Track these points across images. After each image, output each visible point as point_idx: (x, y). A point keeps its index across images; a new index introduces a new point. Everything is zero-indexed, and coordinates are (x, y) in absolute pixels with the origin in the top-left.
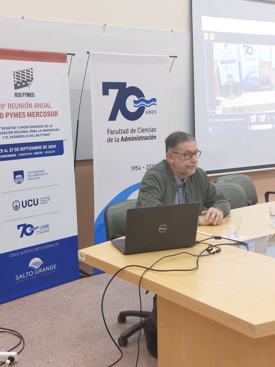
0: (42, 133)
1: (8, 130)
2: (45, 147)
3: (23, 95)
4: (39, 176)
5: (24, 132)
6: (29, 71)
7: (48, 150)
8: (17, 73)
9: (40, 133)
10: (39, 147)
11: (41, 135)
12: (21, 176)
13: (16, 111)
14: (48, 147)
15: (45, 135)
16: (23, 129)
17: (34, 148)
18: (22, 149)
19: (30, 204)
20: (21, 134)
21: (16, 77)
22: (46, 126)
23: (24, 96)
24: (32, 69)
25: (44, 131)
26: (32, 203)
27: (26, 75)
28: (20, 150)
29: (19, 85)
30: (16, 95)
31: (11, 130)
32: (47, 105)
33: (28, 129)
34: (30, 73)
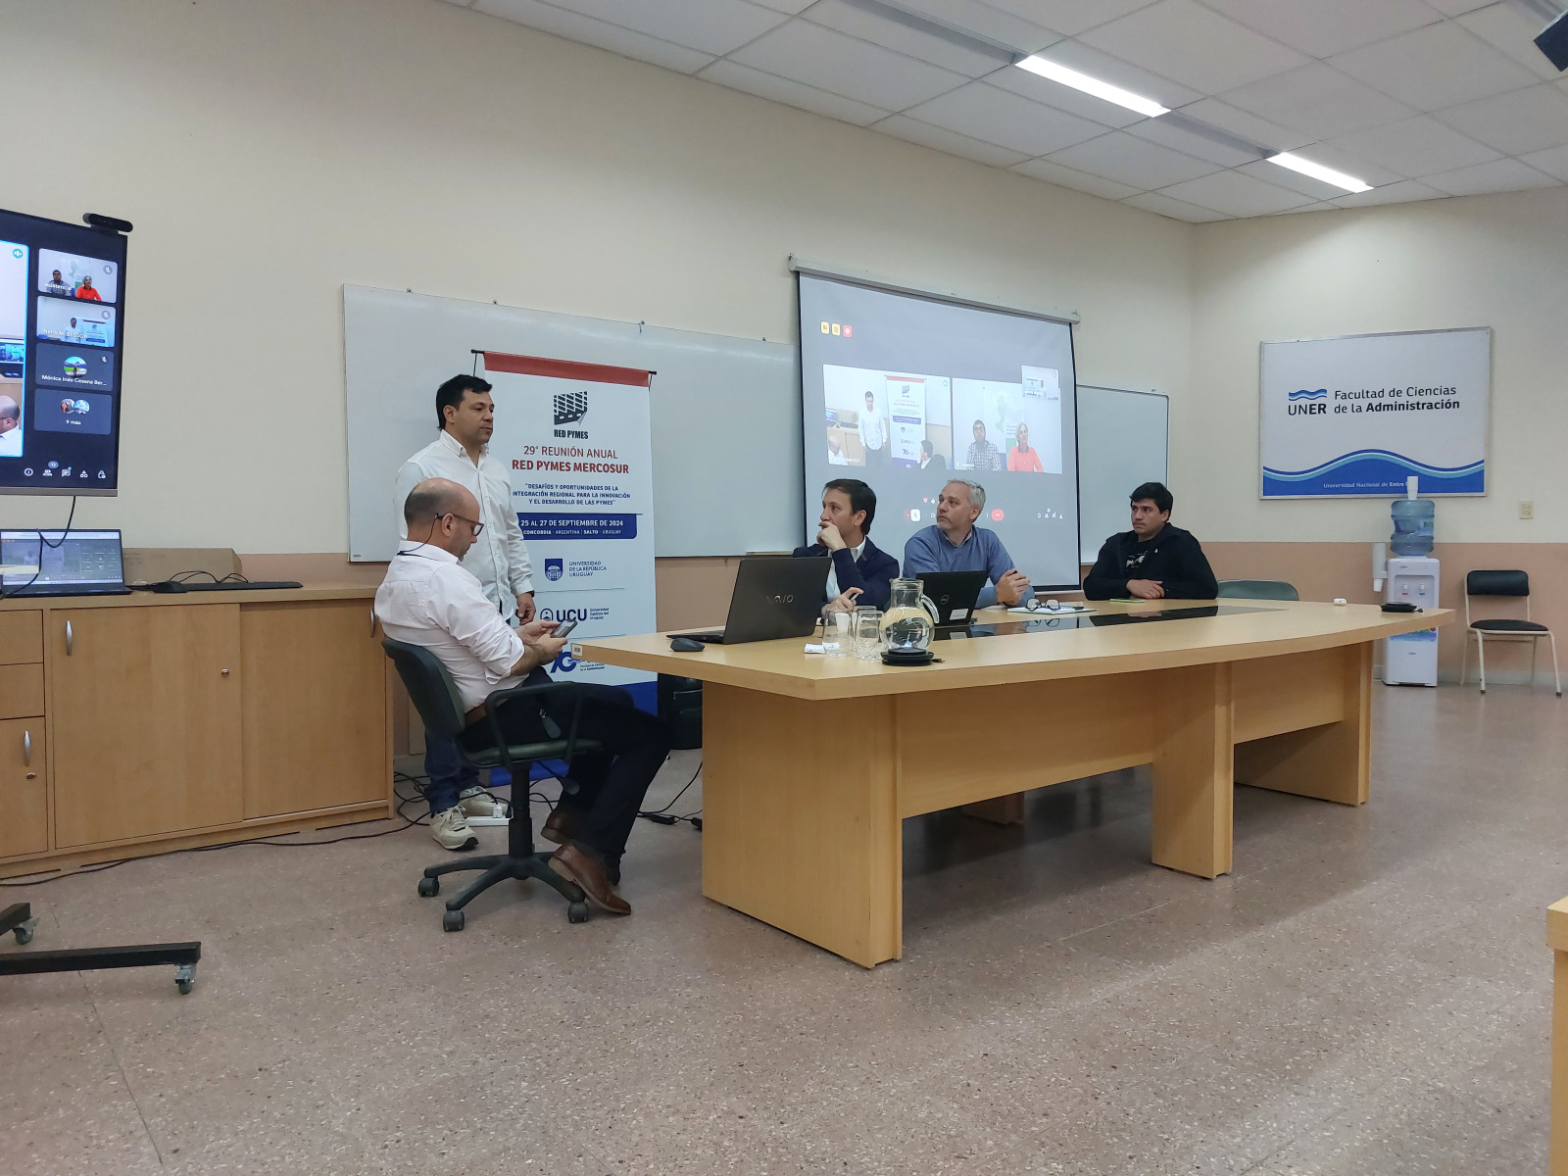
0: (599, 498)
1: (540, 490)
2: (603, 523)
3: (569, 435)
4: (590, 571)
5: (567, 495)
6: (581, 397)
7: (608, 527)
8: (560, 397)
9: (595, 499)
10: (594, 523)
11: (597, 502)
12: (558, 568)
13: (555, 459)
14: (608, 523)
15: (605, 503)
16: (565, 491)
17: (583, 523)
18: (562, 523)
19: (572, 618)
20: (561, 498)
21: (558, 405)
22: (608, 488)
23: (571, 436)
24: (586, 393)
25: (603, 495)
26: (576, 615)
27: (575, 402)
28: (558, 523)
29: (562, 417)
30: (557, 433)
31: (545, 490)
32: (609, 454)
33: (575, 491)
34: (583, 399)
